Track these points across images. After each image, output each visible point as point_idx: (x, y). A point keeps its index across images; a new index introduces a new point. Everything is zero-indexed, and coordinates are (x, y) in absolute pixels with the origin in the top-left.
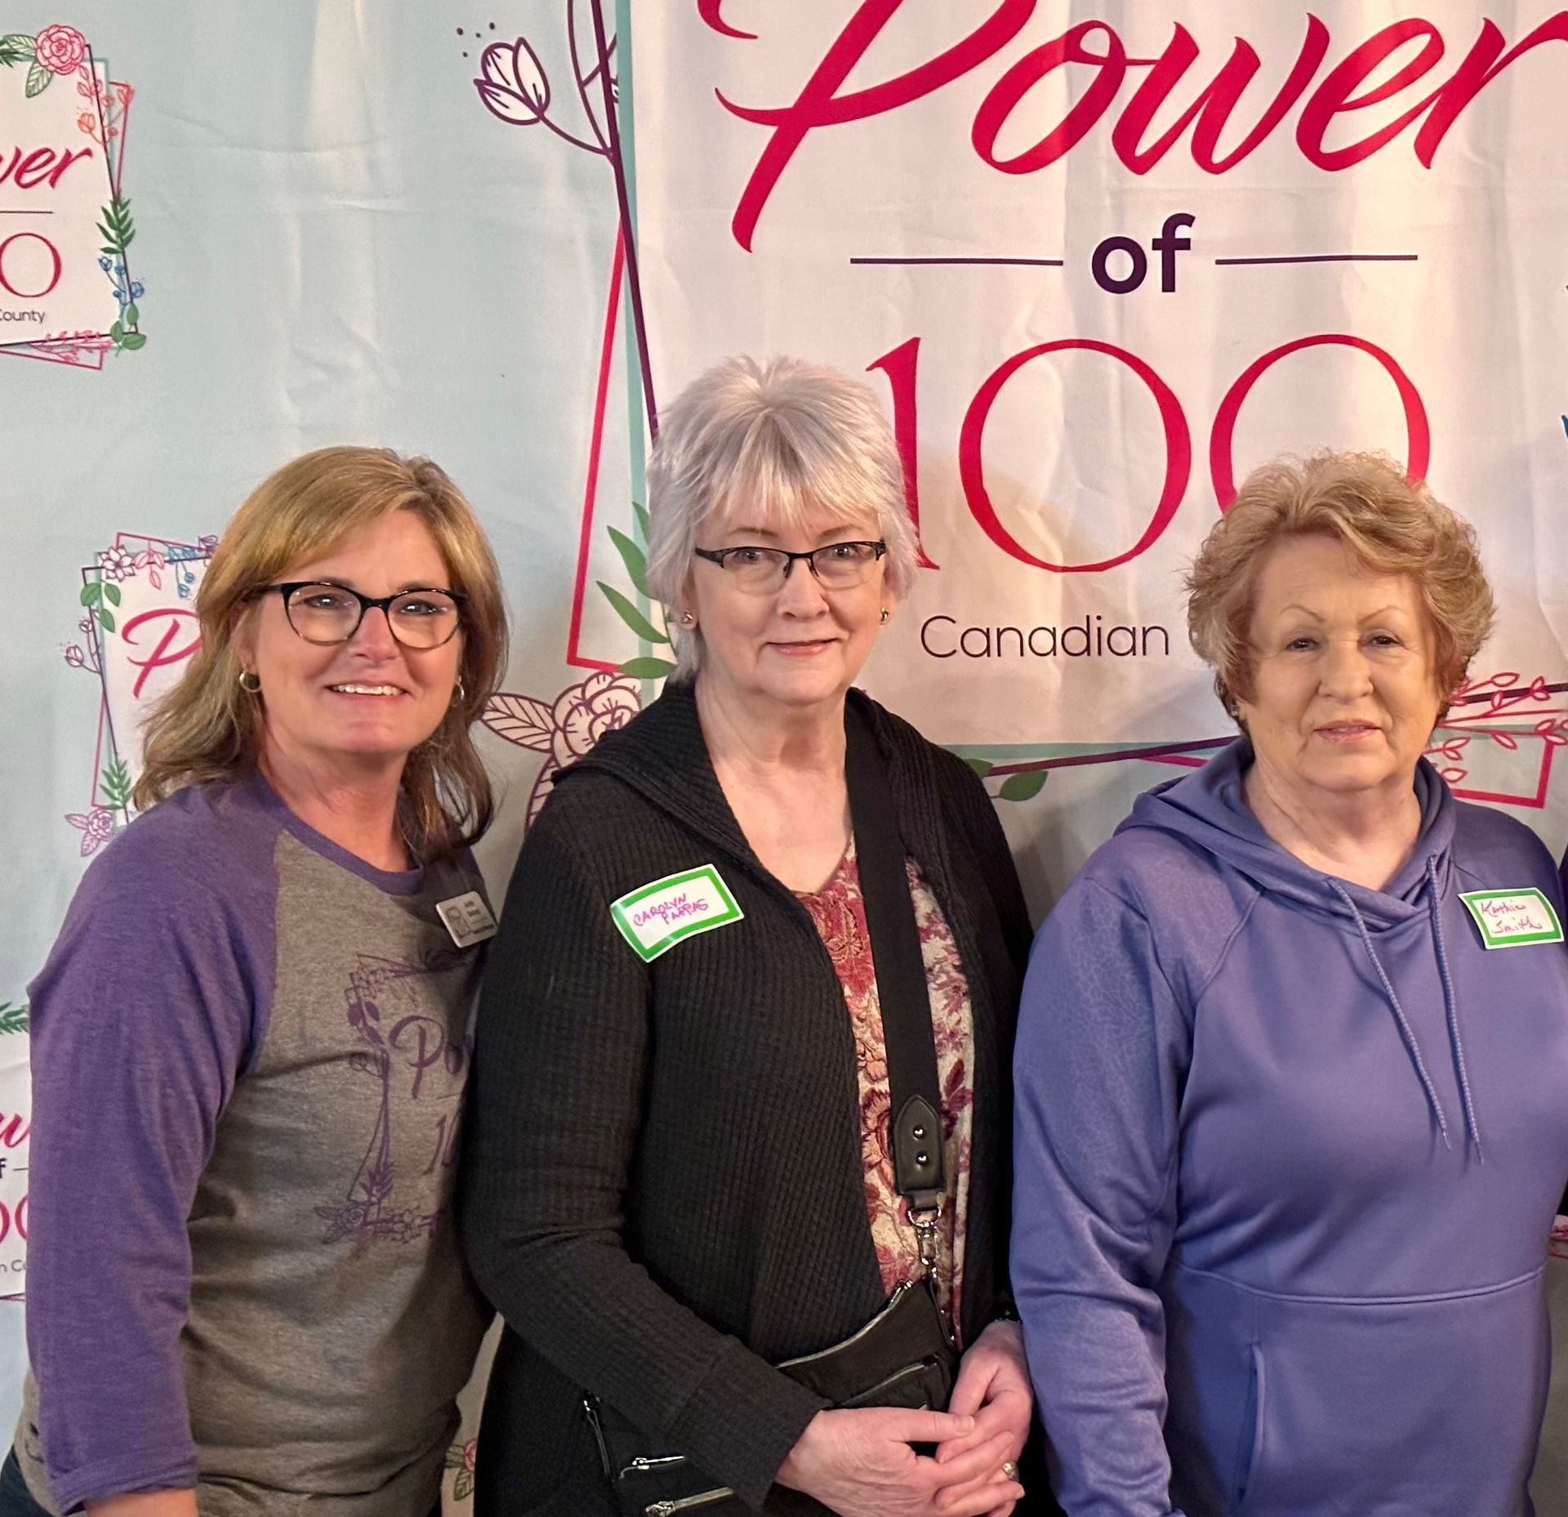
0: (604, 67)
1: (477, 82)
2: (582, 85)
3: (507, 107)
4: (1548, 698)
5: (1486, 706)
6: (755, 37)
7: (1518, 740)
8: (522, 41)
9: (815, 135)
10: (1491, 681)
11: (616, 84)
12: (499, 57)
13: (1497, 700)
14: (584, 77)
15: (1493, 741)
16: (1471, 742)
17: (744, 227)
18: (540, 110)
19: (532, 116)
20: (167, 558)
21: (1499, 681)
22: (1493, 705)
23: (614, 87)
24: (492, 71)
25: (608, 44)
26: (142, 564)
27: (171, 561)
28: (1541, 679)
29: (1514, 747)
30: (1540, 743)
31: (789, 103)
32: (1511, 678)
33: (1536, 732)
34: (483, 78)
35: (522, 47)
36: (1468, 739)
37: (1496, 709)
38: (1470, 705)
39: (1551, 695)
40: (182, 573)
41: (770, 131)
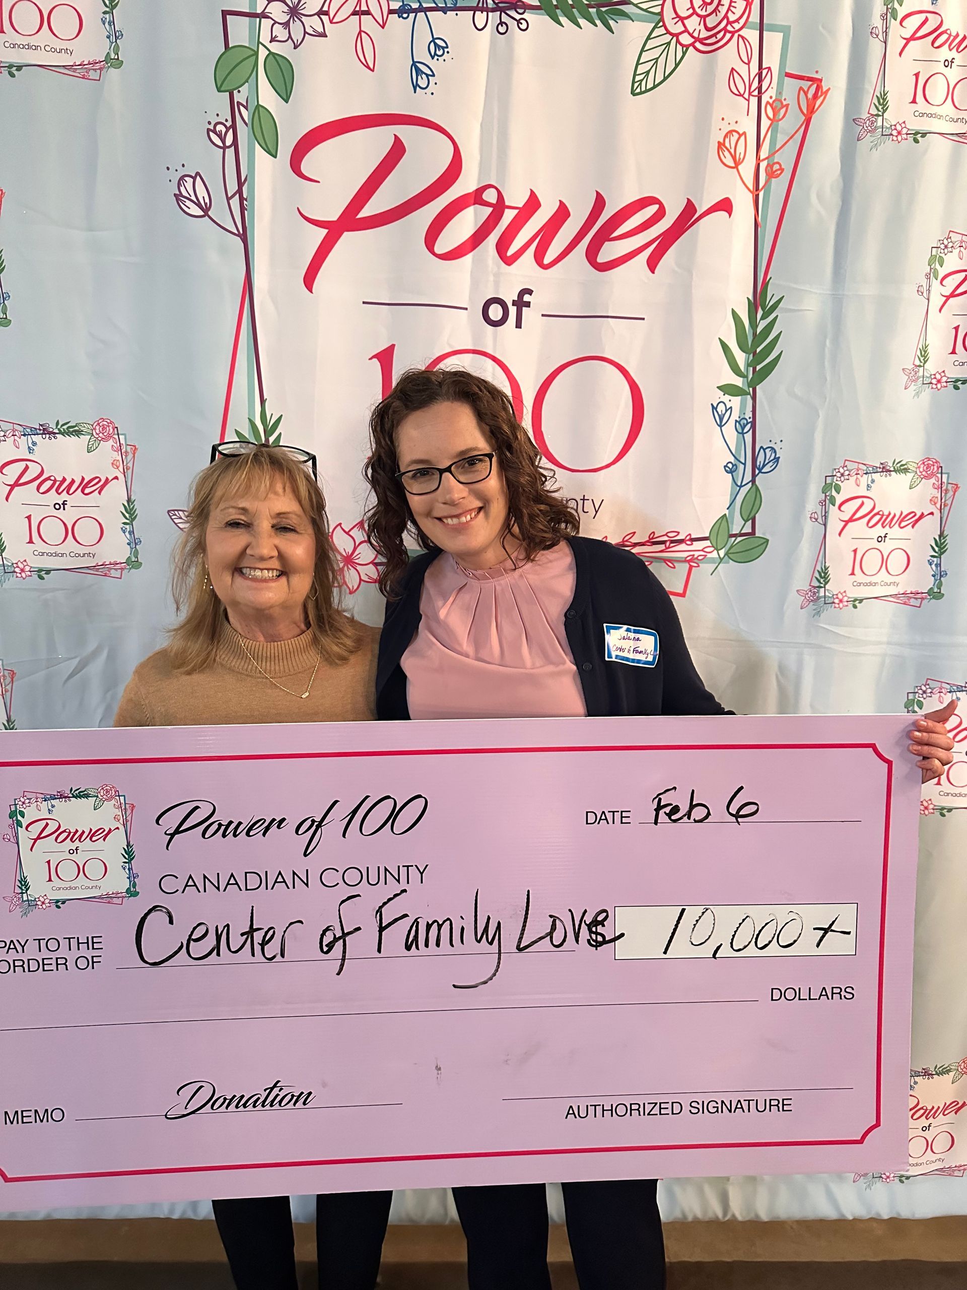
0: (240, 191)
1: (175, 195)
2: (228, 199)
3: (189, 208)
4: (692, 544)
5: (662, 547)
6: (319, 182)
7: (676, 564)
8: (198, 174)
9: (347, 235)
10: (666, 535)
11: (246, 201)
12: (186, 182)
13: (668, 544)
14: (229, 195)
15: (665, 564)
16: (653, 564)
17: (309, 280)
18: (206, 210)
19: (202, 213)
20: (23, 433)
21: (670, 535)
22: (666, 546)
23: (245, 202)
24: (182, 189)
25: (243, 180)
26: (9, 436)
27: (24, 435)
28: (690, 535)
29: (674, 568)
30: (687, 566)
31: (334, 218)
32: (676, 534)
33: (685, 561)
34: (178, 193)
35: (198, 177)
36: (651, 562)
37: (667, 548)
38: (654, 546)
39: (694, 543)
40: (30, 441)
41: (324, 232)
